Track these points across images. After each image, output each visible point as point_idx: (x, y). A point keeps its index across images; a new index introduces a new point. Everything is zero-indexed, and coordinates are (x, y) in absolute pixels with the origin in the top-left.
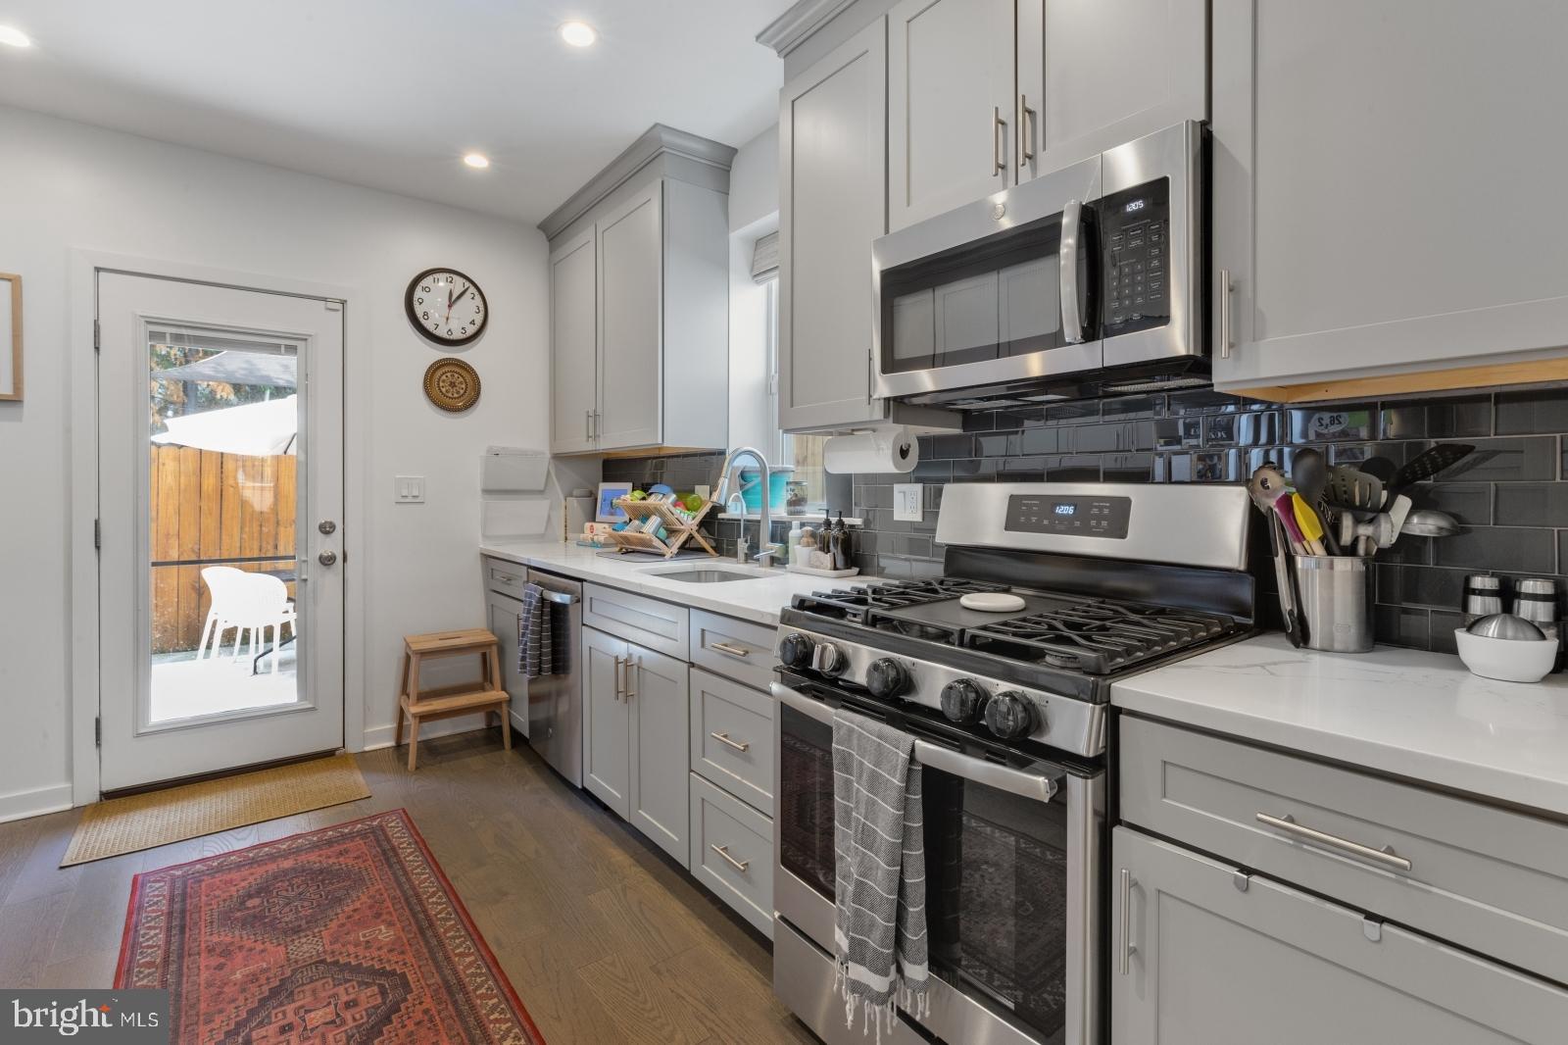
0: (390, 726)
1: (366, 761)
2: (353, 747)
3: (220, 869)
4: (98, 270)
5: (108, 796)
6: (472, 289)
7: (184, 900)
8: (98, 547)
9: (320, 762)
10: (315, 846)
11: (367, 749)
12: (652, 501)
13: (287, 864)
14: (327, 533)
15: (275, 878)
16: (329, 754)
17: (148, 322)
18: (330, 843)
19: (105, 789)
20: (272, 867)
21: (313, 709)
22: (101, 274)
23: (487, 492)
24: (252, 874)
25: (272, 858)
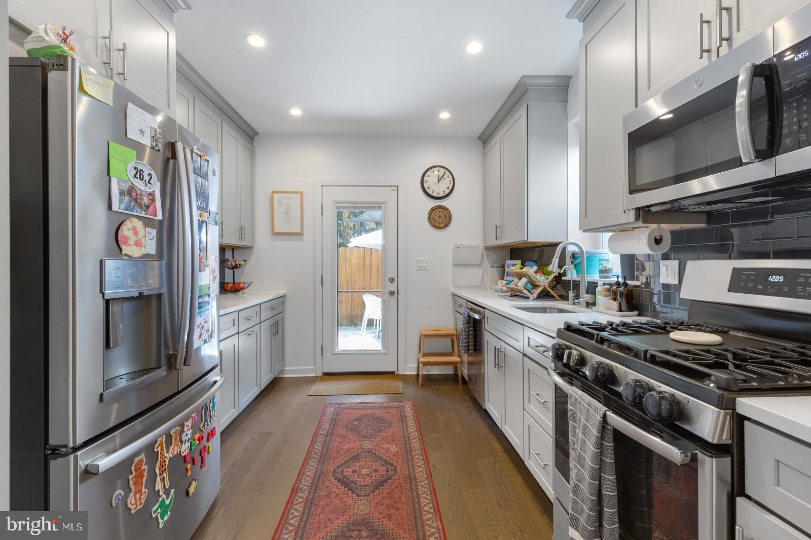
0: (415, 365)
1: (405, 378)
2: (401, 372)
3: (349, 408)
4: (322, 186)
5: (325, 374)
6: (448, 173)
7: (336, 416)
8: (322, 285)
9: (389, 376)
10: (380, 408)
11: (406, 374)
12: (525, 269)
13: (369, 412)
14: (392, 282)
15: (364, 416)
16: (392, 373)
17: (336, 203)
18: (384, 408)
19: (324, 371)
20: (364, 412)
21: (387, 354)
22: (324, 187)
23: (455, 265)
24: (358, 412)
25: (365, 408)
